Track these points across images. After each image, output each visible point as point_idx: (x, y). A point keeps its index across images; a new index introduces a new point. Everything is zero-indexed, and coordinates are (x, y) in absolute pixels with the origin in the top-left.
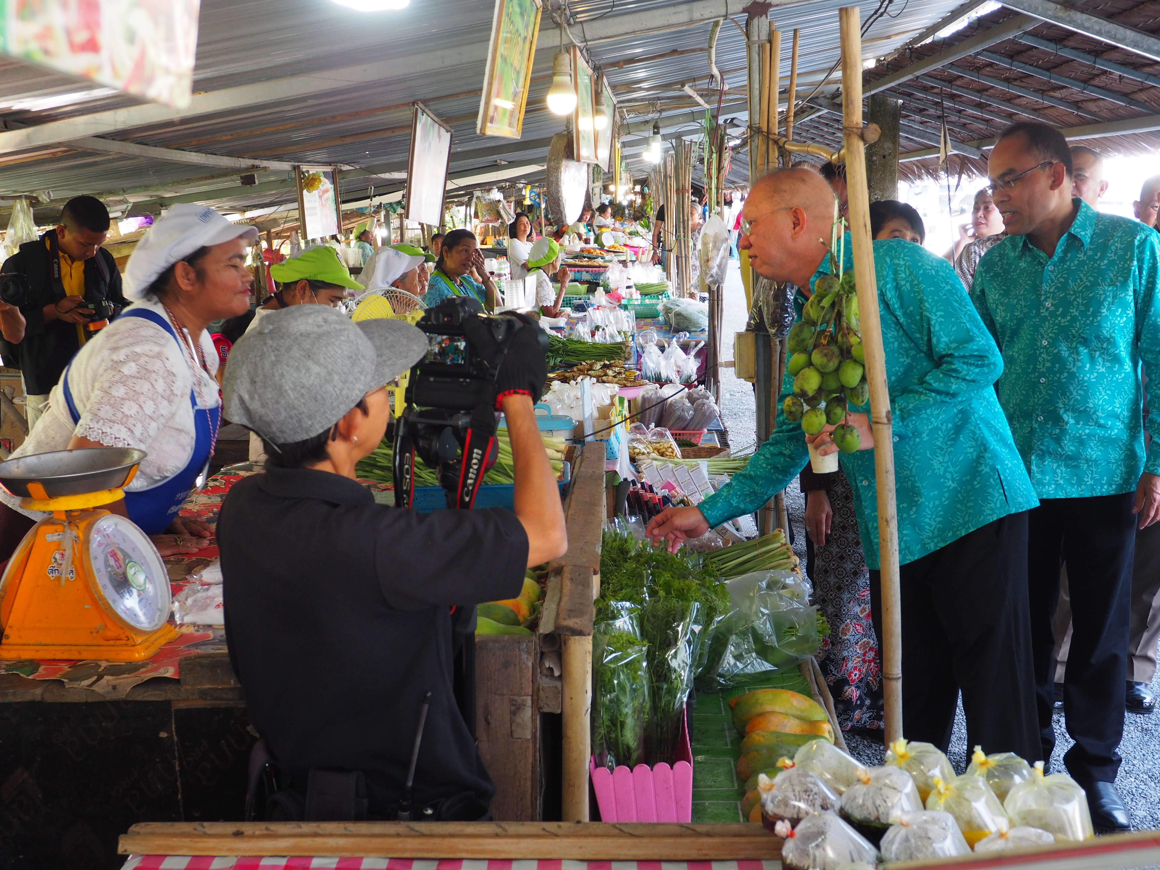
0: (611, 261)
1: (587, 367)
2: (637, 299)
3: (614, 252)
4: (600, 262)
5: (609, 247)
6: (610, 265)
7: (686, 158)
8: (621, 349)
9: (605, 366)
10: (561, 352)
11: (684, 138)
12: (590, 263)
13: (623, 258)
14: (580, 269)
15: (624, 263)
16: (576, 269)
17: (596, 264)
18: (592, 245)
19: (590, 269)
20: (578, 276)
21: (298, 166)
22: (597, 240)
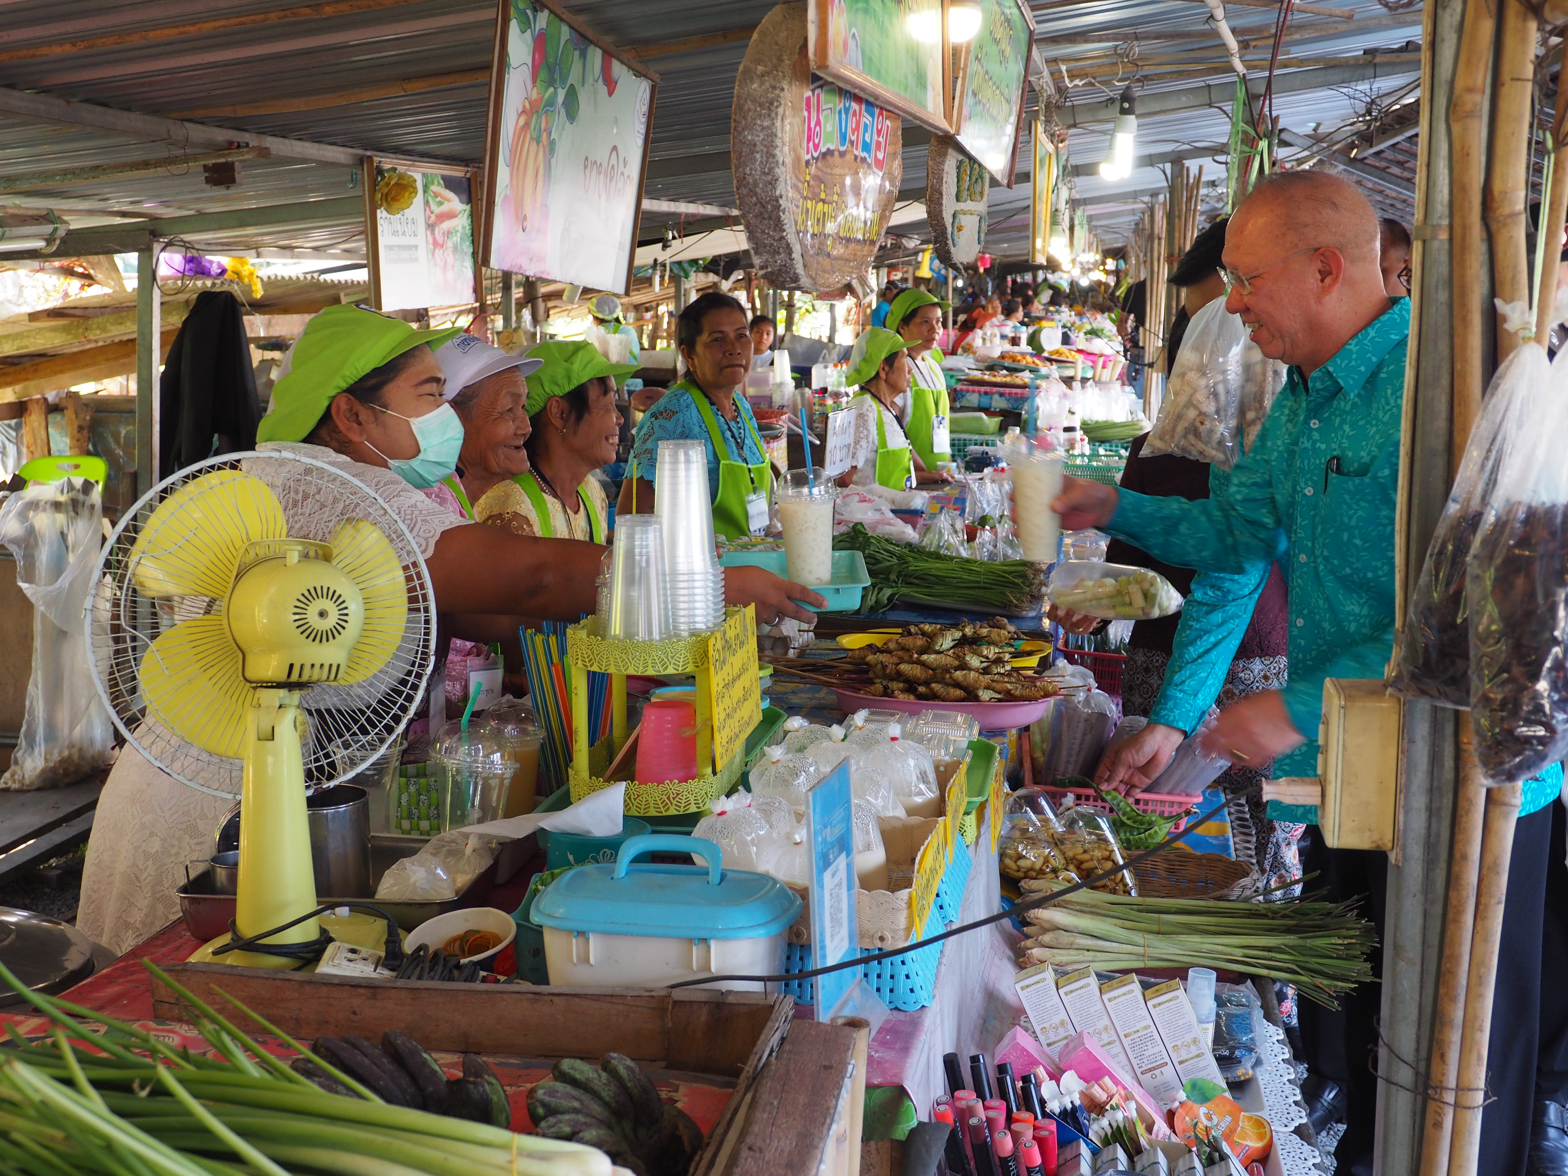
0: (1047, 377)
1: (920, 642)
2: (1083, 455)
3: (1057, 361)
4: (1026, 377)
5: (1051, 353)
6: (1043, 384)
7: (1189, 199)
8: (1023, 576)
9: (963, 642)
10: (893, 577)
11: (1187, 163)
12: (1008, 379)
13: (1069, 373)
14: (988, 389)
15: (1068, 381)
16: (983, 389)
17: (1018, 381)
18: (1024, 347)
19: (1008, 390)
20: (985, 402)
21: (370, 158)
22: (1033, 340)
